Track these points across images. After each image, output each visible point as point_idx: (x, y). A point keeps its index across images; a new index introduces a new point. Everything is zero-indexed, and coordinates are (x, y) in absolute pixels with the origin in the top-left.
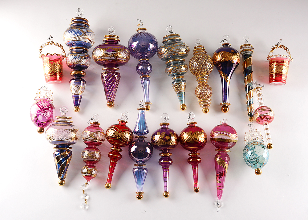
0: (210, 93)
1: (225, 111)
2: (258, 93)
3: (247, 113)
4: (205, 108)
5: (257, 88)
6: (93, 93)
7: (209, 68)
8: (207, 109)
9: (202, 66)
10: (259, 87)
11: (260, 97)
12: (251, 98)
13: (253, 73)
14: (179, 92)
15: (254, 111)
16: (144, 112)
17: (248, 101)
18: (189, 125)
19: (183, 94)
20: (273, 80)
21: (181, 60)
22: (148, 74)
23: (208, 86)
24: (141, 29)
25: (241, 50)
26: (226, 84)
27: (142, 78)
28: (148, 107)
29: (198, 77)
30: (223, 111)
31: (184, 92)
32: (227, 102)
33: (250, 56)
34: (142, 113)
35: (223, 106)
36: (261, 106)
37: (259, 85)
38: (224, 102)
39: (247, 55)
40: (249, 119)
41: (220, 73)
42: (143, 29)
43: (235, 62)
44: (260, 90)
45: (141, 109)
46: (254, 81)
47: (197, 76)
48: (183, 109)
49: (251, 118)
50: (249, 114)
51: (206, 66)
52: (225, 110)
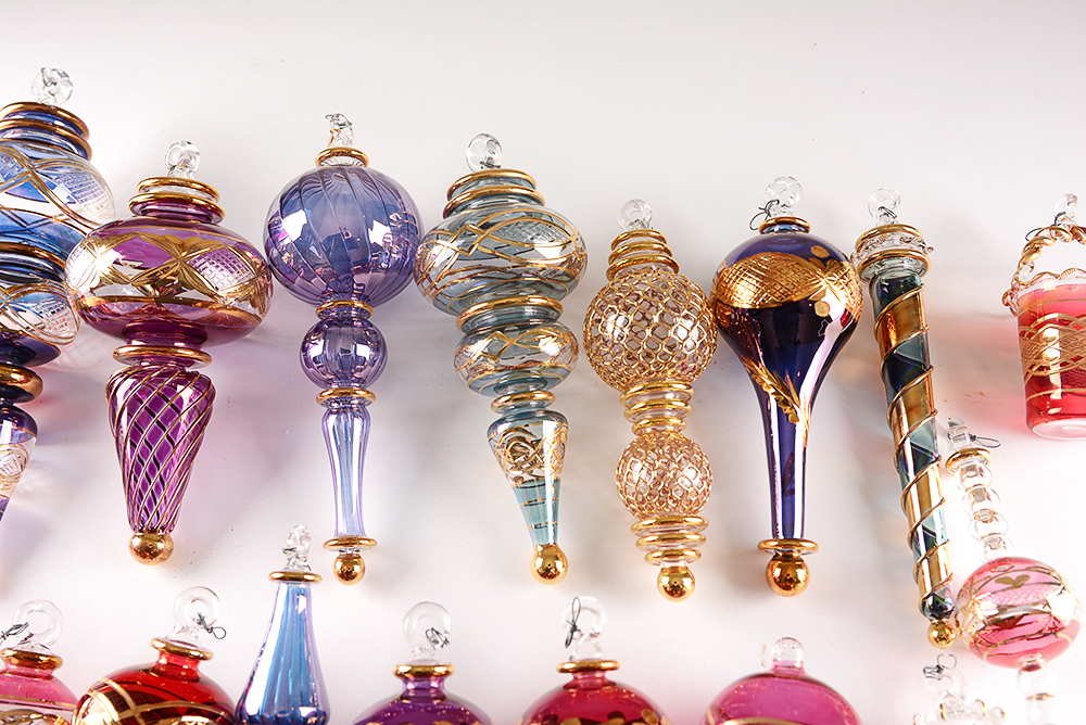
0: (696, 482)
1: (787, 588)
2: (970, 483)
3: (913, 595)
4: (674, 570)
5: (964, 454)
6: (73, 486)
7: (689, 343)
8: (686, 575)
9: (648, 332)
10: (975, 452)
11: (985, 504)
12: (935, 513)
13: (934, 374)
14: (527, 477)
15: (955, 585)
16: (305, 593)
17: (920, 529)
18: (569, 678)
19: (549, 490)
20: (1052, 411)
21: (536, 300)
22: (359, 380)
23: (688, 442)
24: (338, 154)
25: (865, 256)
26: (787, 436)
27: (328, 403)
28: (349, 560)
29: (635, 396)
30: (777, 588)
31: (557, 481)
32: (797, 535)
33: (910, 284)
34: (292, 599)
35: (775, 558)
36: (993, 555)
37: (973, 438)
38: (781, 536)
39: (893, 283)
40: (930, 630)
41: (752, 373)
42: (347, 153)
43: (836, 313)
44: (979, 465)
45: (288, 578)
46: (941, 420)
47: (627, 389)
48: (547, 574)
49: (941, 626)
50: (924, 603)
51: (671, 333)
52: (787, 583)
